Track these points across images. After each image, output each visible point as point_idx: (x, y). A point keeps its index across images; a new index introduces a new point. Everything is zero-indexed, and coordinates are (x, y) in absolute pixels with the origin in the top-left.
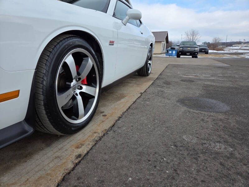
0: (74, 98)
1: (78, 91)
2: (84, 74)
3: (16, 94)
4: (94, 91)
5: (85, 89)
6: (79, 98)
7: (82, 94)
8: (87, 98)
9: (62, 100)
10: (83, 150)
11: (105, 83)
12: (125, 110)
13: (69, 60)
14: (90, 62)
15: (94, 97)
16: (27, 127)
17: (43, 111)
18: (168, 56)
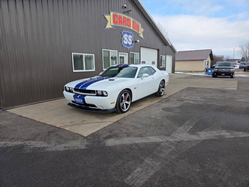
0: (123, 104)
1: (124, 103)
2: (126, 98)
3: (114, 103)
4: (129, 103)
5: (126, 102)
6: (125, 104)
7: (125, 103)
8: (127, 105)
9: (121, 104)
10: (125, 116)
11: (133, 101)
12: (139, 110)
13: (123, 95)
14: (128, 95)
15: (129, 105)
16: (115, 109)
17: (118, 106)
18: (207, 75)
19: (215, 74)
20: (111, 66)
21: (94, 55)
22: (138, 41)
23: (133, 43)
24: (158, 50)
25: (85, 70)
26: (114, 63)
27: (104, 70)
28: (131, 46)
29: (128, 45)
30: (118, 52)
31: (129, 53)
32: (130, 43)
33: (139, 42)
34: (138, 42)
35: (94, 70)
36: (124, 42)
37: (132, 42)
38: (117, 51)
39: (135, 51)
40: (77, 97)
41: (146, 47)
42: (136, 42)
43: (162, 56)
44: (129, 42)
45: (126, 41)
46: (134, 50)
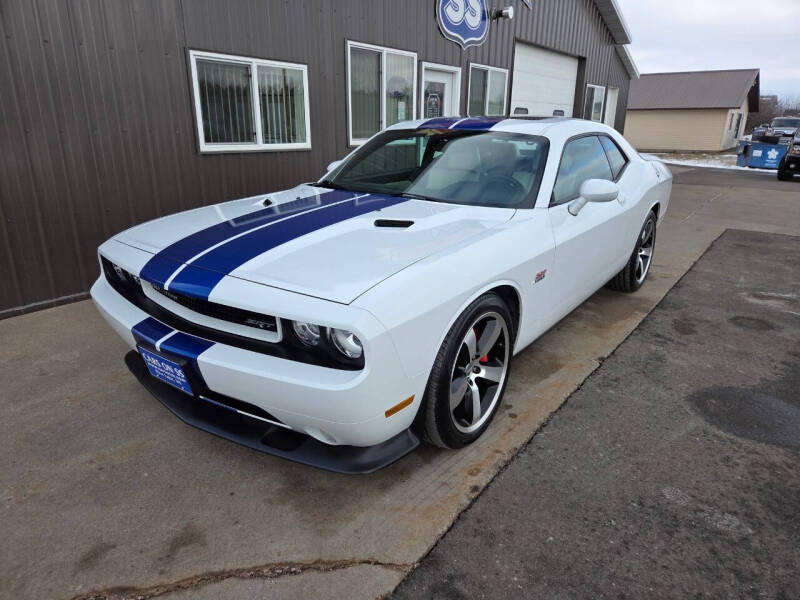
0: (468, 389)
1: (473, 377)
4: (501, 373)
6: (475, 388)
7: (479, 381)
10: (481, 480)
12: (557, 406)
13: (470, 337)
15: (497, 384)
16: (413, 438)
18: (746, 168)
19: (792, 166)
20: (385, 128)
21: (304, 68)
22: (510, 11)
23: (488, 21)
24: (582, 60)
25: (259, 145)
26: (402, 114)
27: (353, 142)
28: (477, 33)
29: (463, 28)
30: (419, 62)
31: (468, 66)
32: (474, 22)
33: (511, 16)
34: (507, 16)
35: (307, 145)
36: (449, 11)
37: (484, 18)
38: (415, 55)
39: (492, 62)
40: (154, 347)
41: (539, 42)
42: (499, 14)
43: (593, 89)
44: (468, 14)
45: (456, 8)
46: (486, 55)
